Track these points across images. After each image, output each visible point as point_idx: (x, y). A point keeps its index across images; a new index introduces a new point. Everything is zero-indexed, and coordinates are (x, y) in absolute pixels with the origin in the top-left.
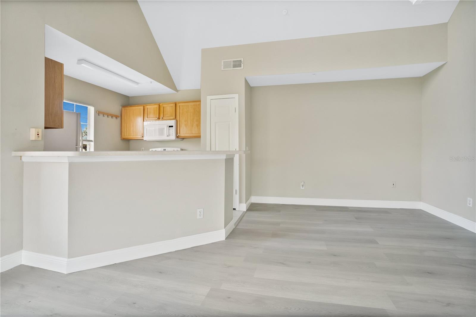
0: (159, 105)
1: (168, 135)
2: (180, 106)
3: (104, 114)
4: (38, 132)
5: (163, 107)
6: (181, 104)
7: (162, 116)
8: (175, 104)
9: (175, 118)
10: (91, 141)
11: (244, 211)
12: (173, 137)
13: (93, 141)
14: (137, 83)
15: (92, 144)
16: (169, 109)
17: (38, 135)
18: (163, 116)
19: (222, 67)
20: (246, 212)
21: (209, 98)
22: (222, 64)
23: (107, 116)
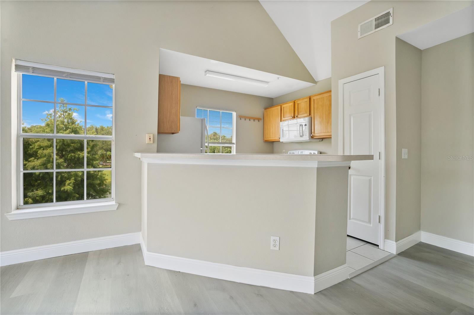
0: (294, 102)
1: (301, 135)
2: (314, 100)
3: (245, 118)
4: (150, 137)
5: (298, 104)
6: (315, 98)
7: (296, 114)
8: (309, 99)
9: (310, 115)
10: (234, 144)
11: (392, 254)
12: (306, 138)
13: (235, 143)
14: (267, 82)
15: (235, 146)
16: (303, 105)
17: (150, 139)
18: (298, 114)
19: (359, 34)
20: (395, 257)
21: (341, 82)
22: (359, 30)
23: (249, 119)
